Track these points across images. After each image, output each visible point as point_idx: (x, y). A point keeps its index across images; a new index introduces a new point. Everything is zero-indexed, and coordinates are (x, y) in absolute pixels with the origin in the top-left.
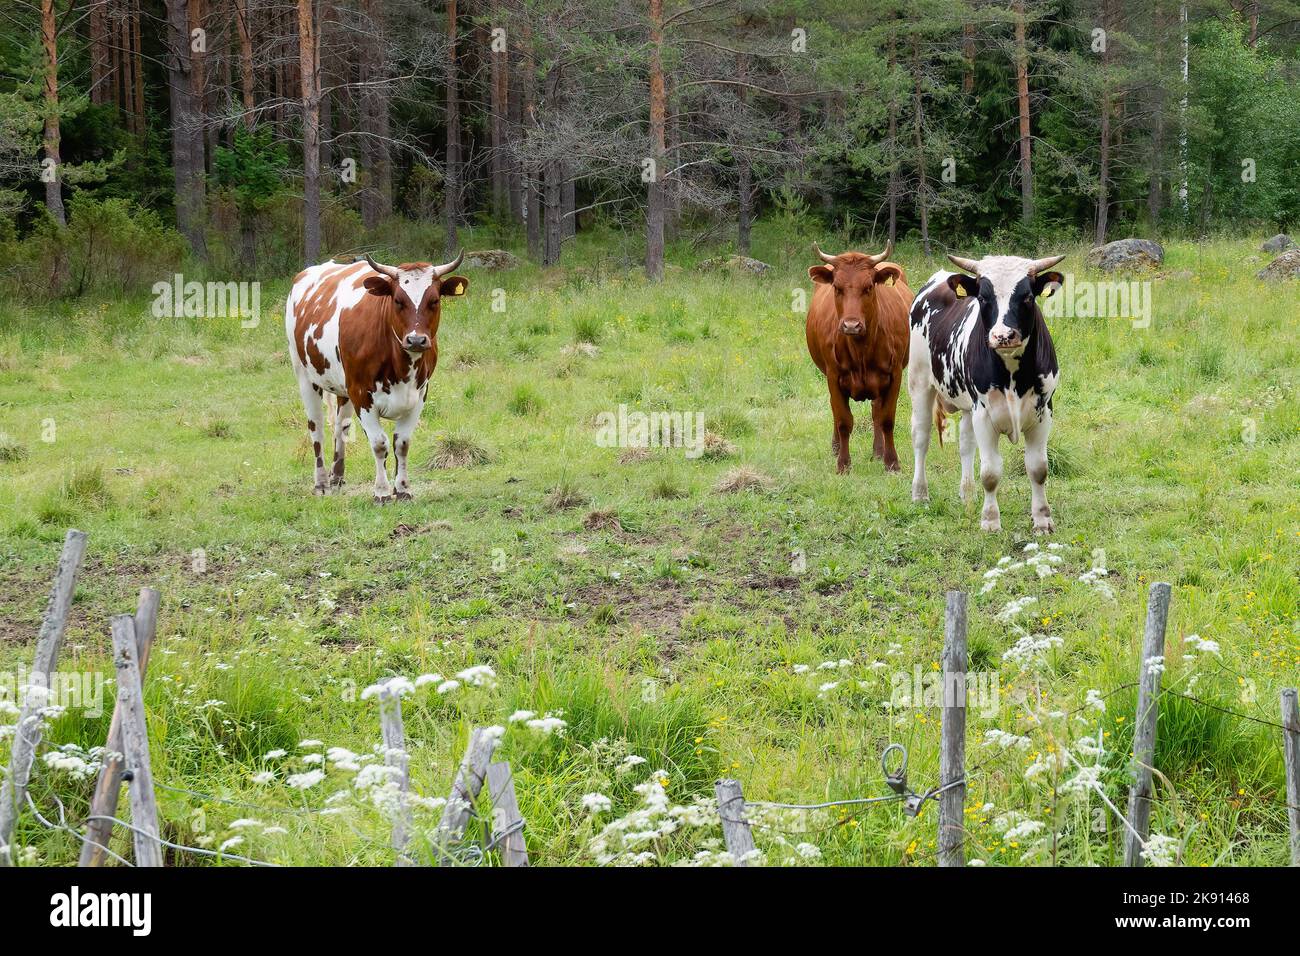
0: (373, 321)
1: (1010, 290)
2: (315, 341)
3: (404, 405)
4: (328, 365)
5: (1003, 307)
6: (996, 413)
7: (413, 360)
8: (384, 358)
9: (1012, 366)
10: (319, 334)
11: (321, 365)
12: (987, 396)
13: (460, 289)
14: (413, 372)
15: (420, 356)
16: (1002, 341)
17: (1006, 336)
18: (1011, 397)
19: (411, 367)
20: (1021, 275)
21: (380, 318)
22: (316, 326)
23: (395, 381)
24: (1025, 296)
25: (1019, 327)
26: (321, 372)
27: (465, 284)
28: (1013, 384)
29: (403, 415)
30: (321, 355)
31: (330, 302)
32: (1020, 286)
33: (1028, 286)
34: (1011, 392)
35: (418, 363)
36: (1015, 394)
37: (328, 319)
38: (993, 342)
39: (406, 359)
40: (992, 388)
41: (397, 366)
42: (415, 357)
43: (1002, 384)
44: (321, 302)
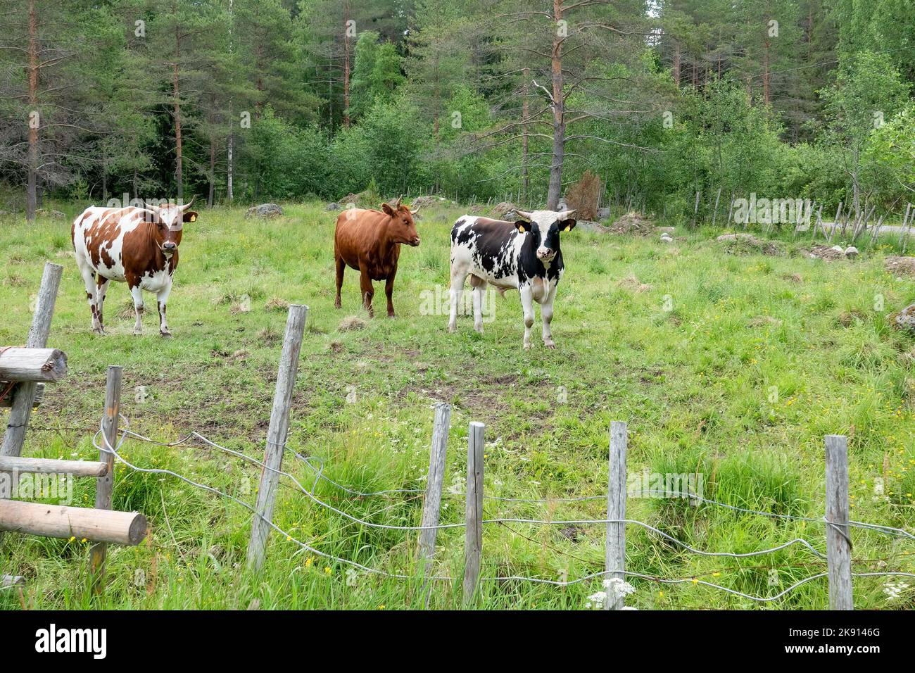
0: (144, 238)
1: (548, 228)
2: (107, 250)
3: (161, 283)
4: (114, 263)
5: (544, 237)
6: (536, 289)
7: (168, 258)
8: (150, 258)
9: (547, 266)
10: (109, 246)
11: (109, 263)
12: (532, 280)
13: (193, 218)
14: (167, 265)
15: (171, 256)
16: (544, 256)
17: (546, 253)
18: (546, 281)
19: (166, 262)
20: (553, 221)
21: (148, 236)
22: (107, 242)
23: (157, 270)
24: (555, 231)
25: (552, 247)
26: (109, 267)
27: (196, 216)
28: (547, 275)
29: (160, 290)
30: (110, 258)
31: (116, 229)
32: (552, 226)
33: (557, 226)
34: (546, 279)
35: (170, 260)
36: (548, 280)
37: (115, 238)
38: (539, 255)
39: (164, 258)
40: (536, 276)
41: (158, 262)
42: (169, 256)
43: (542, 275)
44: (109, 229)
